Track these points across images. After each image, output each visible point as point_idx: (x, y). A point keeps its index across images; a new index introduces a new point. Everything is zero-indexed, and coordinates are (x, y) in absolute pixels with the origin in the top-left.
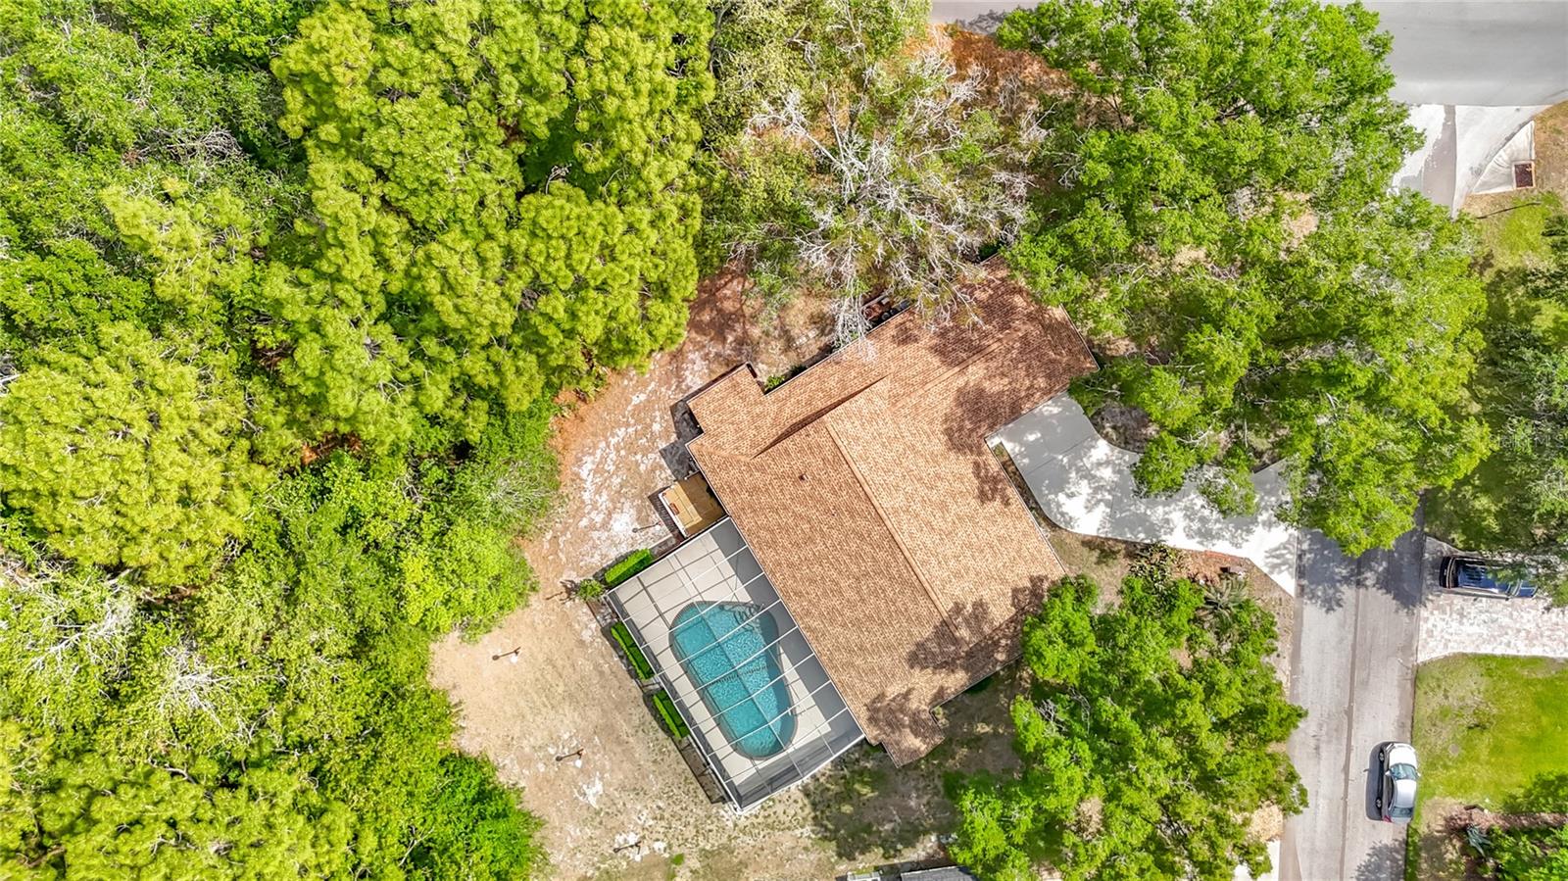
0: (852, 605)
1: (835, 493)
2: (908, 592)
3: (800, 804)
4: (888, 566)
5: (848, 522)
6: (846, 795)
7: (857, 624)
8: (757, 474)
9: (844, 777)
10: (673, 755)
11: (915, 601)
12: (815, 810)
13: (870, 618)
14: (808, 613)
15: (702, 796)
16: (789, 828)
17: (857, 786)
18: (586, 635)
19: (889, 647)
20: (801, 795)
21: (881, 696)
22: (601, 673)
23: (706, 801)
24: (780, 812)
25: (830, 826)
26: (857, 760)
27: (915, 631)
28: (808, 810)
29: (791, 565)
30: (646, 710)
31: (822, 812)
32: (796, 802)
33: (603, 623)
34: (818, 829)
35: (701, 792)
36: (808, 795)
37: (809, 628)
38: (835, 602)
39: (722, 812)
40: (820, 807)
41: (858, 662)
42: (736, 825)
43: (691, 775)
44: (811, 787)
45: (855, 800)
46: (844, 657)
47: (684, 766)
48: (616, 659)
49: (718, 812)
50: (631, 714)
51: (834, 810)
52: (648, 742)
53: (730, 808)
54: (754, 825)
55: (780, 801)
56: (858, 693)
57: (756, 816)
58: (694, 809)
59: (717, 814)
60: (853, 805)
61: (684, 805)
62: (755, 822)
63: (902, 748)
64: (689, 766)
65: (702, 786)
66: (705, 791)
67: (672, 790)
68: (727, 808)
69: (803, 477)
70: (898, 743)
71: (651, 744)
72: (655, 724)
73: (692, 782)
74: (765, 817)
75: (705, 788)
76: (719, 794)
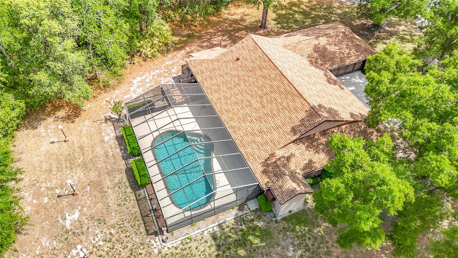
0: (257, 110)
1: (253, 62)
2: (290, 97)
3: (209, 244)
4: (278, 87)
5: (258, 73)
6: (242, 243)
7: (259, 119)
8: (215, 63)
9: (242, 230)
10: (132, 202)
11: (294, 101)
12: (218, 250)
13: (267, 115)
14: (232, 119)
15: (142, 229)
17: (251, 238)
18: (106, 139)
19: (277, 128)
20: (211, 238)
21: (272, 155)
22: (107, 156)
23: (144, 233)
24: (194, 248)
26: (252, 220)
27: (293, 116)
28: (213, 249)
29: (226, 98)
30: (125, 176)
31: (224, 252)
32: (206, 242)
33: (118, 134)
35: (142, 226)
36: (215, 239)
37: (231, 127)
38: (248, 111)
39: (153, 242)
40: (223, 248)
41: (258, 139)
42: (160, 253)
43: (139, 215)
44: (218, 234)
45: (248, 247)
46: (250, 138)
47: (137, 209)
48: (118, 150)
49: (150, 242)
50: (115, 177)
51: (232, 252)
52: (119, 194)
53: (159, 240)
54: (173, 254)
55: (195, 240)
56: (256, 158)
57: (176, 248)
58: (134, 238)
59: (149, 243)
60: (246, 250)
61: (128, 234)
62: (174, 252)
63: (284, 190)
64: (140, 210)
65: (145, 224)
66: (145, 227)
67: (124, 224)
68: (157, 240)
69: (238, 59)
70: (281, 187)
71: (121, 195)
72: (127, 184)
73: (138, 220)
74: (182, 250)
75: (146, 225)
76: (154, 230)
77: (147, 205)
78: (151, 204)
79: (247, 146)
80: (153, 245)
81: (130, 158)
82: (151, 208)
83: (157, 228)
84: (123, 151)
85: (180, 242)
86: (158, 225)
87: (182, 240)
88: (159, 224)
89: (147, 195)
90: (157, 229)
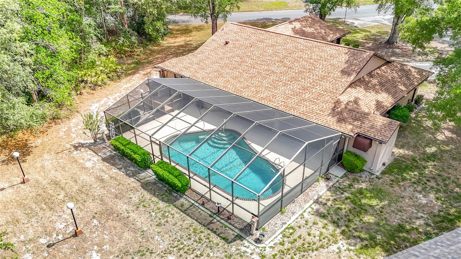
0: (284, 73)
1: (247, 39)
3: (320, 225)
4: (296, 47)
5: (261, 45)
6: (360, 209)
7: (294, 79)
9: (347, 198)
10: (177, 215)
12: (338, 227)
14: (258, 92)
15: (216, 240)
16: (322, 247)
17: (365, 201)
18: (89, 164)
20: (318, 218)
22: (102, 180)
23: (222, 243)
24: (304, 234)
25: (363, 236)
27: (334, 62)
28: (331, 227)
29: (235, 78)
31: (347, 226)
32: (315, 224)
33: (104, 156)
34: (353, 241)
35: (213, 236)
36: (324, 216)
37: (263, 99)
38: (273, 78)
39: (243, 249)
40: (342, 223)
41: (307, 96)
42: (264, 257)
43: (199, 226)
45: (371, 211)
47: (190, 221)
48: (115, 171)
49: (238, 249)
50: (131, 198)
51: (357, 223)
52: (150, 213)
53: (251, 243)
54: (283, 252)
55: (300, 227)
56: (318, 112)
57: (282, 244)
58: (211, 254)
59: (238, 252)
60: (372, 215)
61: (199, 253)
62: (283, 249)
63: (378, 128)
64: (196, 220)
65: (215, 232)
66: (218, 235)
67: (182, 243)
68: (247, 244)
69: (227, 43)
70: (372, 127)
71: (153, 214)
72: (154, 199)
73: (202, 232)
74: (292, 243)
75: (217, 233)
76: (233, 235)
77: (202, 212)
78: (206, 208)
79: (297, 107)
80: (246, 252)
81: (139, 173)
82: (209, 213)
83: (237, 230)
84: (123, 170)
85: (281, 236)
86: (236, 227)
87: (281, 233)
88: (236, 225)
89: (193, 202)
90: (238, 232)
